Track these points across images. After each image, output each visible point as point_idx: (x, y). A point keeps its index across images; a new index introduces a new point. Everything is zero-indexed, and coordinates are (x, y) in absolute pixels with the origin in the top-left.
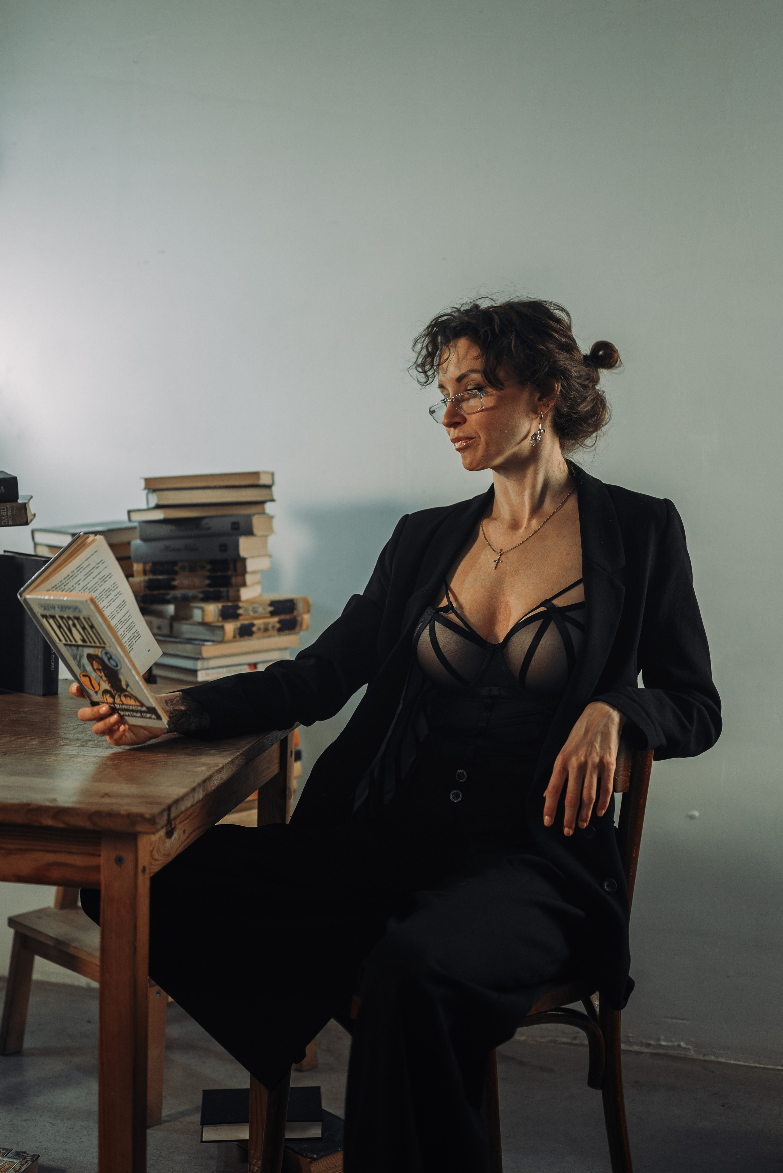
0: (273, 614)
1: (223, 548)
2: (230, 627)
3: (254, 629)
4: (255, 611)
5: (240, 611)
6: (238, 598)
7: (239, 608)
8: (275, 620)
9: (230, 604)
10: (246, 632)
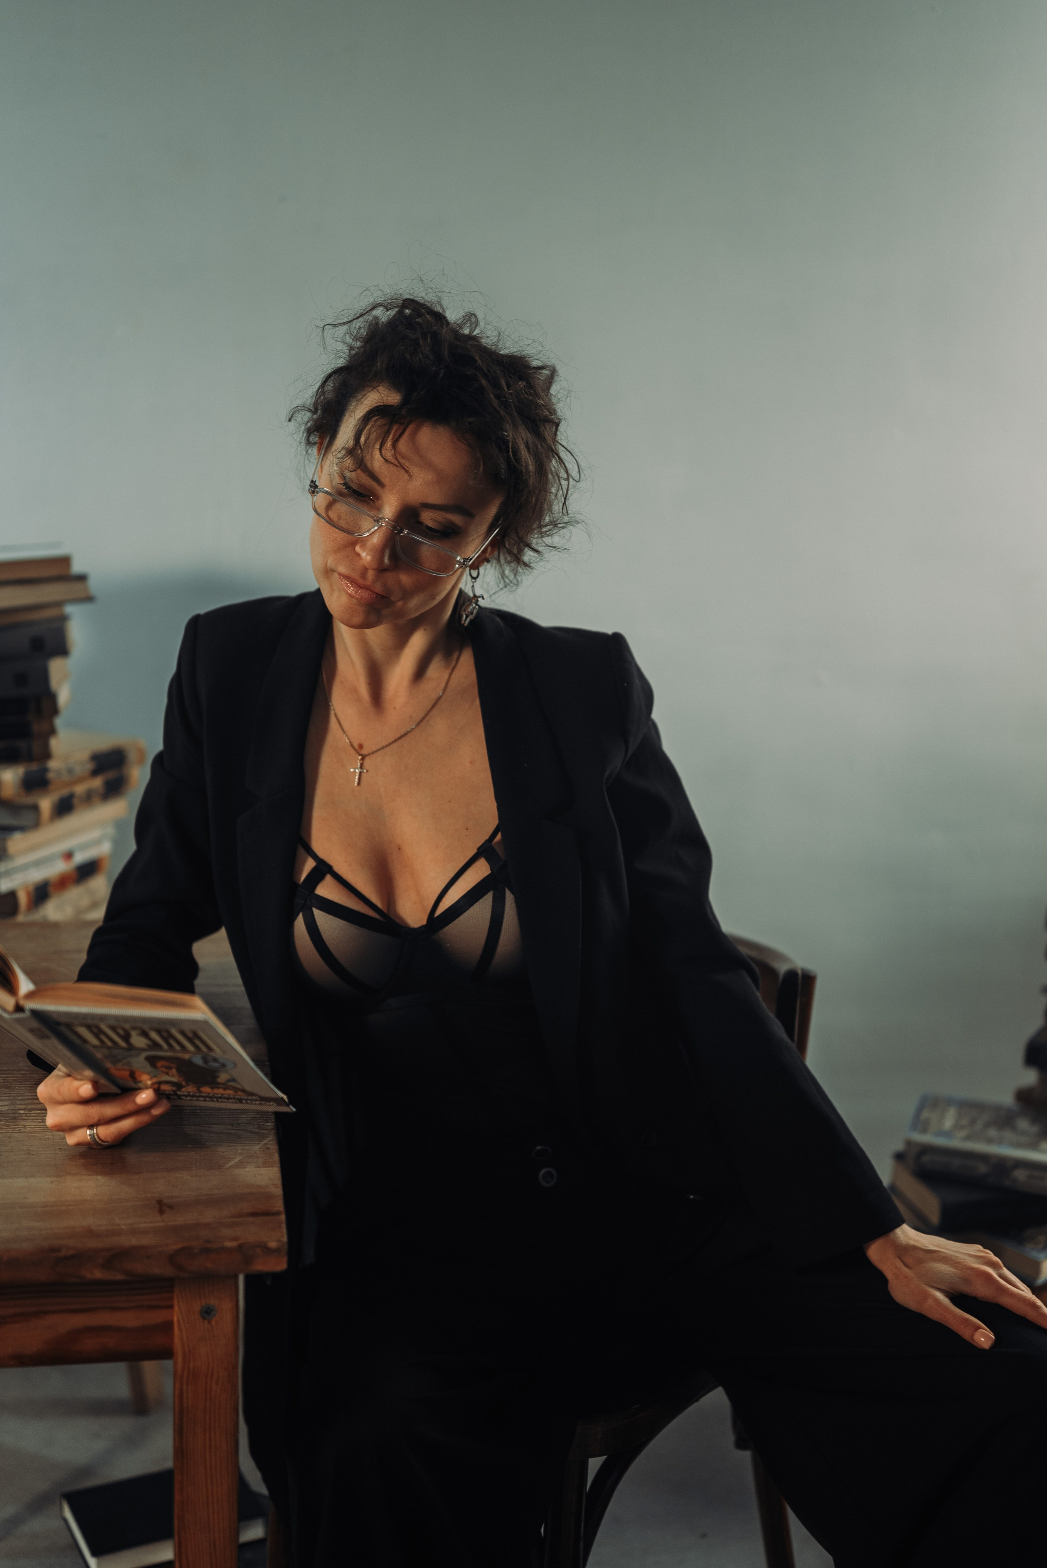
0: (95, 773)
1: (21, 679)
2: (46, 804)
3: (76, 801)
4: (70, 771)
5: (51, 775)
6: (47, 755)
7: (46, 770)
8: (97, 783)
9: (34, 767)
10: (64, 807)
